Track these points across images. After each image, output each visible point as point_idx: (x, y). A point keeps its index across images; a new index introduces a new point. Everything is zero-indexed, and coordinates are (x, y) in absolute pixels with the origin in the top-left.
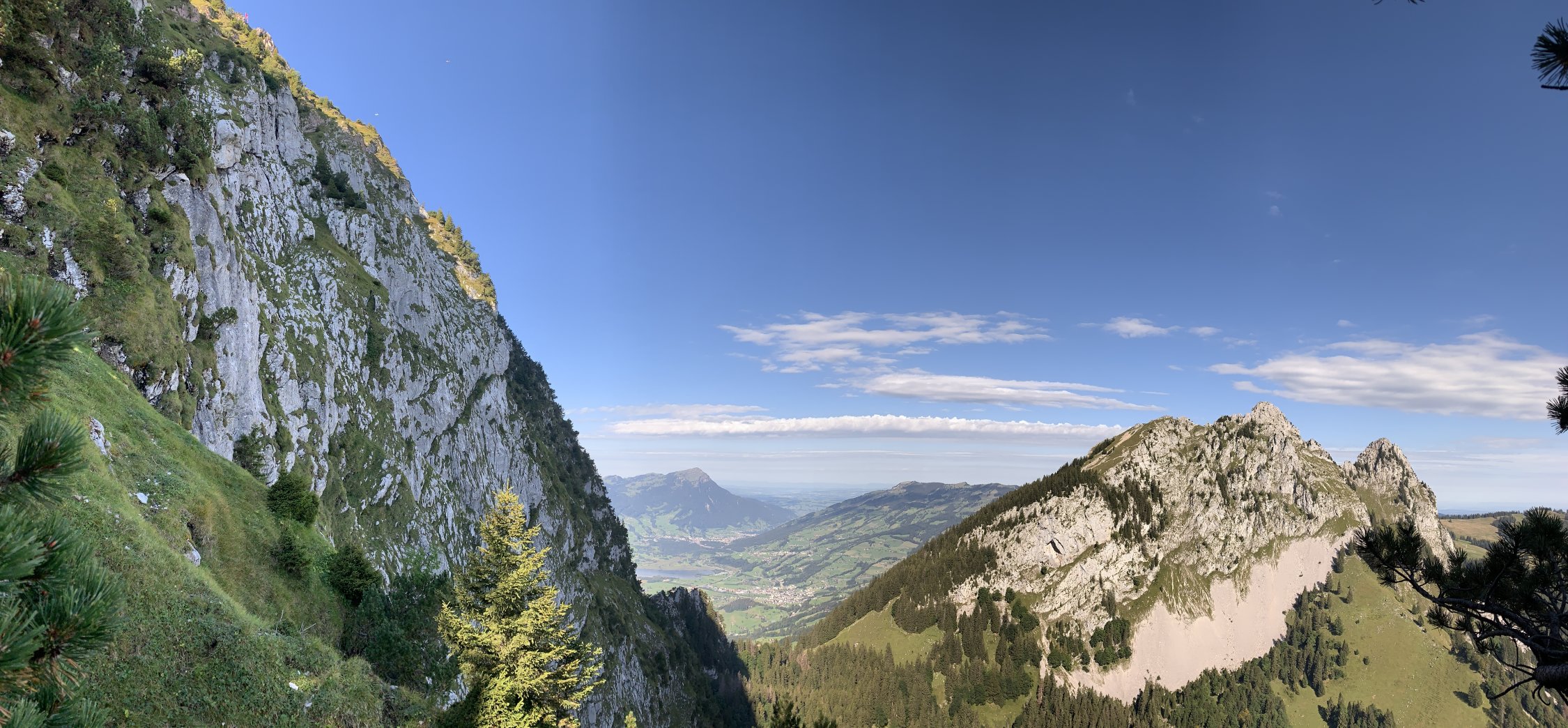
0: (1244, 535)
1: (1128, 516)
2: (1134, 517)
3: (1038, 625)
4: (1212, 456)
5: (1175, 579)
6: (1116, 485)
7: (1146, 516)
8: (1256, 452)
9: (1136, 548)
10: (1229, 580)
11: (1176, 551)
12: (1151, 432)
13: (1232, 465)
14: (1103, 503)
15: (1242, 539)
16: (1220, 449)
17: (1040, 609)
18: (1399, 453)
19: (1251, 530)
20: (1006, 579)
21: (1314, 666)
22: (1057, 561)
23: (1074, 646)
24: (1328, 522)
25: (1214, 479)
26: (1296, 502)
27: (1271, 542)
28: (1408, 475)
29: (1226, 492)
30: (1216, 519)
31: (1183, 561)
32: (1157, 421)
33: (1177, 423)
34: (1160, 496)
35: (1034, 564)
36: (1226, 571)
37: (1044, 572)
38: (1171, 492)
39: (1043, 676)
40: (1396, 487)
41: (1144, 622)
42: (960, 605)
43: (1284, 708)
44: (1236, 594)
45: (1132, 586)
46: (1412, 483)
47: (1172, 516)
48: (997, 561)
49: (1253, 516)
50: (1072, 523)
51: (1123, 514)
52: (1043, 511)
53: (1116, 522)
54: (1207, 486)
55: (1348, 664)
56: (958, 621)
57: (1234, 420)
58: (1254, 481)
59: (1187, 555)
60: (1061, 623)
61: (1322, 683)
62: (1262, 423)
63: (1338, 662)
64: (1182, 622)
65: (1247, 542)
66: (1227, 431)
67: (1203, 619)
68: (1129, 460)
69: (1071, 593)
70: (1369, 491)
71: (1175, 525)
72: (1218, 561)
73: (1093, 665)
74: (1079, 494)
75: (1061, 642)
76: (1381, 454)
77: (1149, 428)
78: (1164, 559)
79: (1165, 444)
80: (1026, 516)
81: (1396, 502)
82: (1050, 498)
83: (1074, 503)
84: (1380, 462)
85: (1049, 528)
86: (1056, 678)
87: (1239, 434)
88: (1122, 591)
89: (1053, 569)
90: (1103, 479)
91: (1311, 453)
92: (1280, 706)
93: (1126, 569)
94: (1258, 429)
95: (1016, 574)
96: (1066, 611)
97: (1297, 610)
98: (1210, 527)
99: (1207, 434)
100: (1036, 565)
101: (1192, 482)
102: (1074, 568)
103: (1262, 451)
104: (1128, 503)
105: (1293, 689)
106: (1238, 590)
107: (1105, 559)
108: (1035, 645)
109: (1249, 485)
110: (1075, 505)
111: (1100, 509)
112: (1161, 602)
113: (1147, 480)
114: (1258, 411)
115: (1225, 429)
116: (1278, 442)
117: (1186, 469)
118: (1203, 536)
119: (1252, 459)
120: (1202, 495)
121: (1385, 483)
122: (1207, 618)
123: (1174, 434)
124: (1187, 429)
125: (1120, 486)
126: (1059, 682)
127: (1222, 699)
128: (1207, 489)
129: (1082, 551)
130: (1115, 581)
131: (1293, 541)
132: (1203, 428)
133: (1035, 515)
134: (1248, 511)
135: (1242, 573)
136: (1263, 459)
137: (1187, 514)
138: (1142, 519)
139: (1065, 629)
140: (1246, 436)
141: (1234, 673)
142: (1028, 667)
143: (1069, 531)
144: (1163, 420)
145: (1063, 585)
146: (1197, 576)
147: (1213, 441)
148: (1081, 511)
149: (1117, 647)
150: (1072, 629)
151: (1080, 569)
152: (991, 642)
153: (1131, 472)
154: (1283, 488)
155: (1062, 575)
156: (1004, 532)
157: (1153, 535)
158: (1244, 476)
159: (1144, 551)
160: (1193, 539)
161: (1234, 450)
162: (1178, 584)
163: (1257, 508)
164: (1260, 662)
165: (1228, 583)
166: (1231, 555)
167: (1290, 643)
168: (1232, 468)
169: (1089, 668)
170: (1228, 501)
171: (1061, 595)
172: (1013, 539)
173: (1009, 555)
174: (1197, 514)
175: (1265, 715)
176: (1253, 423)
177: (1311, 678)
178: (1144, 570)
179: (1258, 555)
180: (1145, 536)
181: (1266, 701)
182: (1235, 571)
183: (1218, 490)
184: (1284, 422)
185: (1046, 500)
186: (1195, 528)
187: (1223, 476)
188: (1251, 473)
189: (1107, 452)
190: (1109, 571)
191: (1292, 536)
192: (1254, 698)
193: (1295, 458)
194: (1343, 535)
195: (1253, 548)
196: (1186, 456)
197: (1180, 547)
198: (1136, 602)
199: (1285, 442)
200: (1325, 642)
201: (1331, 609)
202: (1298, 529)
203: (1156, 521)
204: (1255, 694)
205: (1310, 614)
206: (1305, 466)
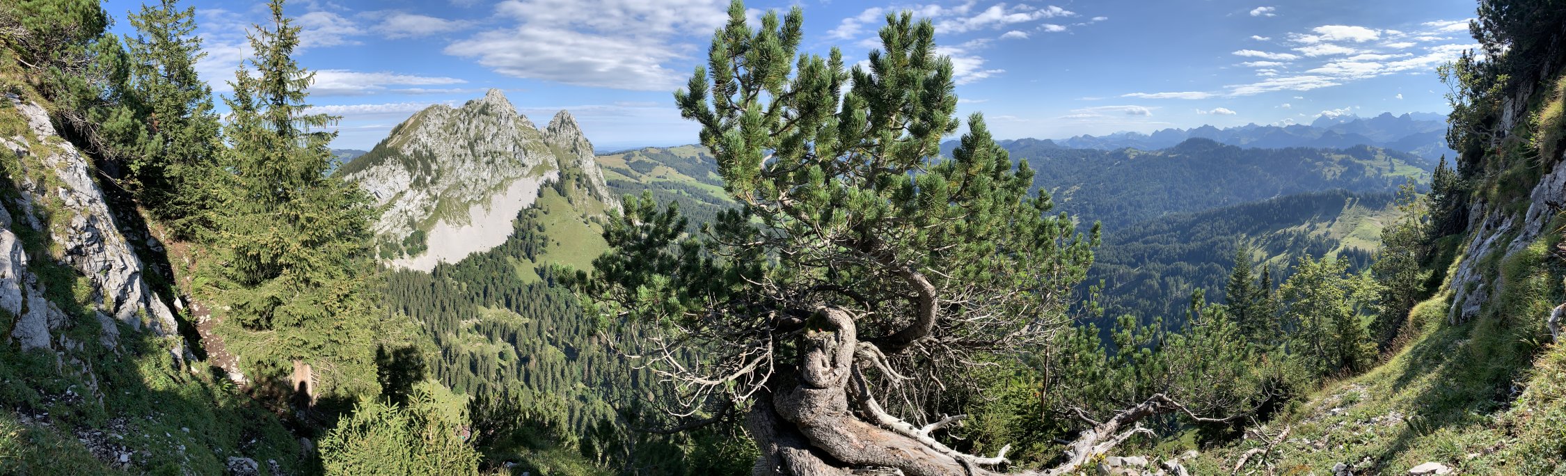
0: (486, 178)
1: (418, 173)
2: (421, 173)
3: (371, 238)
4: (464, 129)
5: (448, 206)
6: (409, 155)
7: (428, 170)
8: (491, 125)
9: (424, 191)
10: (479, 204)
11: (447, 190)
12: (426, 117)
13: (476, 134)
14: (402, 167)
15: (485, 180)
16: (469, 124)
18: (573, 120)
19: (490, 175)
22: (379, 203)
23: (394, 247)
24: (534, 167)
25: (466, 144)
26: (515, 156)
27: (502, 181)
28: (578, 134)
29: (474, 153)
30: (470, 170)
31: (452, 195)
32: (429, 109)
33: (441, 109)
34: (435, 158)
36: (477, 199)
38: (441, 155)
40: (571, 142)
41: (433, 231)
43: (515, 270)
44: (483, 212)
45: (424, 212)
46: (581, 139)
47: (444, 170)
49: (491, 166)
50: (386, 181)
51: (414, 172)
52: (368, 175)
53: (411, 177)
54: (462, 149)
57: (477, 104)
58: (490, 144)
59: (454, 192)
60: (385, 236)
61: (535, 256)
62: (493, 105)
63: (543, 246)
64: (454, 229)
65: (488, 182)
66: (472, 112)
67: (467, 227)
68: (415, 138)
69: (389, 220)
70: (556, 145)
71: (445, 175)
72: (472, 194)
73: (406, 255)
74: (389, 163)
75: (386, 245)
76: (563, 121)
77: (424, 114)
78: (440, 195)
79: (435, 124)
80: (359, 179)
81: (572, 151)
82: (372, 167)
84: (563, 126)
85: (372, 185)
86: (386, 263)
87: (480, 113)
88: (418, 215)
90: (401, 152)
91: (522, 122)
92: (513, 269)
93: (419, 203)
94: (491, 108)
96: (387, 229)
97: (519, 219)
98: (466, 175)
99: (459, 115)
101: (453, 148)
102: (390, 206)
103: (493, 124)
104: (417, 165)
105: (519, 260)
106: (485, 209)
107: (407, 199)
109: (488, 146)
110: (387, 170)
111: (402, 171)
112: (441, 219)
113: (426, 149)
114: (490, 96)
115: (471, 110)
116: (503, 117)
117: (449, 140)
118: (462, 180)
119: (488, 129)
120: (460, 156)
121: (565, 140)
122: (469, 226)
123: (440, 117)
124: (447, 112)
125: (411, 155)
126: (387, 266)
127: (482, 267)
128: (462, 152)
129: (393, 196)
130: (414, 210)
131: (514, 180)
132: (457, 110)
133: (364, 178)
135: (486, 200)
136: (495, 130)
137: (452, 168)
138: (426, 174)
139: (388, 239)
140: (483, 113)
141: (487, 254)
143: (385, 186)
144: (432, 108)
145: (384, 216)
146: (461, 203)
147: (464, 119)
148: (391, 173)
149: (419, 245)
150: (392, 238)
151: (393, 206)
154: (507, 148)
155: (383, 210)
157: (433, 182)
158: (484, 141)
159: (428, 192)
160: (457, 182)
161: (478, 124)
162: (450, 208)
163: (493, 162)
164: (499, 248)
165: (479, 206)
166: (479, 190)
167: (514, 235)
168: (477, 136)
169: (403, 256)
170: (476, 158)
171: (384, 221)
174: (458, 167)
175: (505, 273)
176: (488, 104)
177: (529, 255)
178: (430, 202)
179: (495, 189)
180: (429, 183)
181: (506, 267)
182: (482, 199)
183: (469, 152)
184: (506, 104)
185: (368, 168)
186: (458, 176)
187: (471, 142)
188: (489, 139)
189: (401, 133)
190: (410, 205)
191: (514, 178)
192: (499, 266)
193: (514, 128)
194: (543, 175)
195: (491, 186)
196: (448, 131)
197: (449, 188)
198: (427, 221)
199: (507, 118)
200: (535, 236)
201: (538, 218)
202: (517, 173)
203: (434, 174)
204: (499, 264)
205: (526, 221)
206: (519, 133)
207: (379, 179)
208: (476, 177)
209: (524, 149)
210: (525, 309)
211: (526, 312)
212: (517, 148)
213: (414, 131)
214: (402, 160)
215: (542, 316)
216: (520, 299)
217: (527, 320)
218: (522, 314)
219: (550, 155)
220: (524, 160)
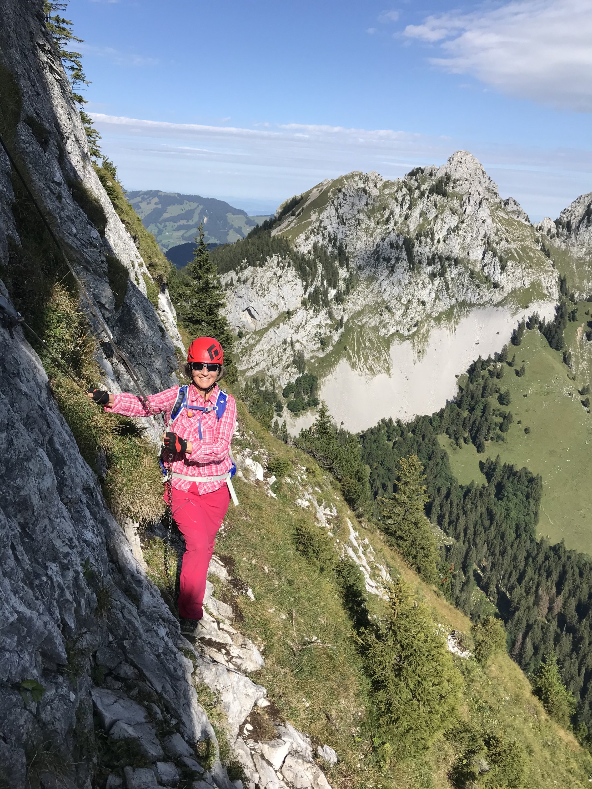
0: (426, 300)
1: (317, 283)
2: (322, 284)
4: (400, 216)
5: (358, 339)
6: (306, 252)
7: (333, 281)
8: (448, 213)
9: (323, 312)
10: (408, 342)
11: (360, 313)
12: (340, 191)
13: (421, 226)
14: (294, 272)
15: (423, 303)
16: (410, 208)
19: (433, 295)
21: (479, 430)
22: (252, 326)
23: (269, 397)
24: (514, 292)
25: (401, 242)
26: (483, 269)
27: (452, 307)
29: (412, 257)
30: (400, 284)
31: (366, 323)
32: (347, 178)
33: (366, 180)
34: (347, 260)
35: (231, 329)
36: (406, 333)
37: (240, 336)
38: (357, 256)
41: (329, 377)
43: (447, 459)
44: (413, 355)
45: (319, 345)
47: (358, 280)
49: (437, 281)
50: (266, 292)
51: (312, 282)
52: (239, 280)
53: (306, 289)
54: (393, 250)
55: (510, 431)
57: (427, 173)
58: (442, 245)
59: (370, 318)
60: (257, 379)
61: (484, 443)
62: (457, 178)
63: (501, 429)
64: (363, 378)
65: (428, 306)
66: (418, 188)
68: (318, 224)
69: (266, 354)
71: (360, 289)
72: (399, 323)
73: (286, 412)
74: (272, 264)
75: (259, 394)
77: (337, 186)
78: (348, 321)
79: (353, 204)
80: (223, 283)
82: (245, 268)
83: (268, 273)
85: (245, 297)
87: (431, 192)
88: (310, 351)
89: (249, 333)
90: (293, 246)
91: (507, 213)
93: (314, 331)
94: (452, 185)
96: (261, 368)
97: (470, 375)
98: (393, 292)
99: (397, 191)
100: (233, 330)
102: (268, 333)
103: (454, 212)
104: (317, 270)
105: (457, 444)
106: (416, 351)
107: (295, 324)
109: (437, 248)
110: (269, 275)
111: (291, 278)
112: (345, 360)
113: (335, 244)
114: (454, 163)
115: (416, 185)
116: (472, 202)
117: (373, 232)
118: (386, 299)
119: (442, 220)
120: (388, 260)
123: (363, 194)
124: (376, 186)
125: (309, 252)
128: (393, 254)
129: (275, 317)
130: (304, 342)
131: (474, 309)
132: (393, 184)
133: (231, 284)
134: (433, 275)
135: (421, 336)
136: (453, 221)
137: (372, 278)
138: (329, 285)
139: (261, 384)
140: (438, 193)
141: (409, 425)
143: (263, 300)
144: (353, 177)
145: (258, 347)
146: (378, 337)
147: (403, 200)
148: (275, 281)
149: (306, 398)
150: (267, 384)
151: (273, 333)
153: (319, 238)
154: (471, 254)
155: (258, 338)
157: (339, 299)
158: (432, 240)
159: (330, 315)
160: (377, 302)
161: (425, 209)
162: (360, 344)
163: (442, 274)
164: (430, 420)
166: (412, 319)
167: (459, 406)
168: (421, 230)
169: (282, 414)
170: (414, 266)
171: (257, 356)
174: (381, 279)
176: (448, 178)
178: (330, 331)
179: (438, 319)
180: (331, 300)
181: (433, 451)
182: (415, 333)
183: (404, 255)
184: (481, 177)
185: (242, 269)
186: (379, 292)
187: (410, 239)
188: (439, 236)
189: (296, 214)
190: (299, 334)
191: (474, 304)
192: (423, 448)
193: (489, 221)
194: (527, 307)
195: (434, 313)
196: (374, 218)
197: (363, 310)
198: (322, 360)
199: (480, 203)
200: (492, 410)
201: (502, 379)
202: (481, 298)
203: (342, 285)
204: (424, 444)
205: (481, 381)
206: (498, 230)
207: (255, 289)
208: (410, 297)
209: (501, 260)
210: (450, 523)
211: (452, 528)
212: (489, 255)
213: (317, 214)
214: (294, 261)
215: (474, 541)
216: (447, 506)
217: (451, 541)
218: (445, 531)
219: (546, 272)
220: (499, 277)
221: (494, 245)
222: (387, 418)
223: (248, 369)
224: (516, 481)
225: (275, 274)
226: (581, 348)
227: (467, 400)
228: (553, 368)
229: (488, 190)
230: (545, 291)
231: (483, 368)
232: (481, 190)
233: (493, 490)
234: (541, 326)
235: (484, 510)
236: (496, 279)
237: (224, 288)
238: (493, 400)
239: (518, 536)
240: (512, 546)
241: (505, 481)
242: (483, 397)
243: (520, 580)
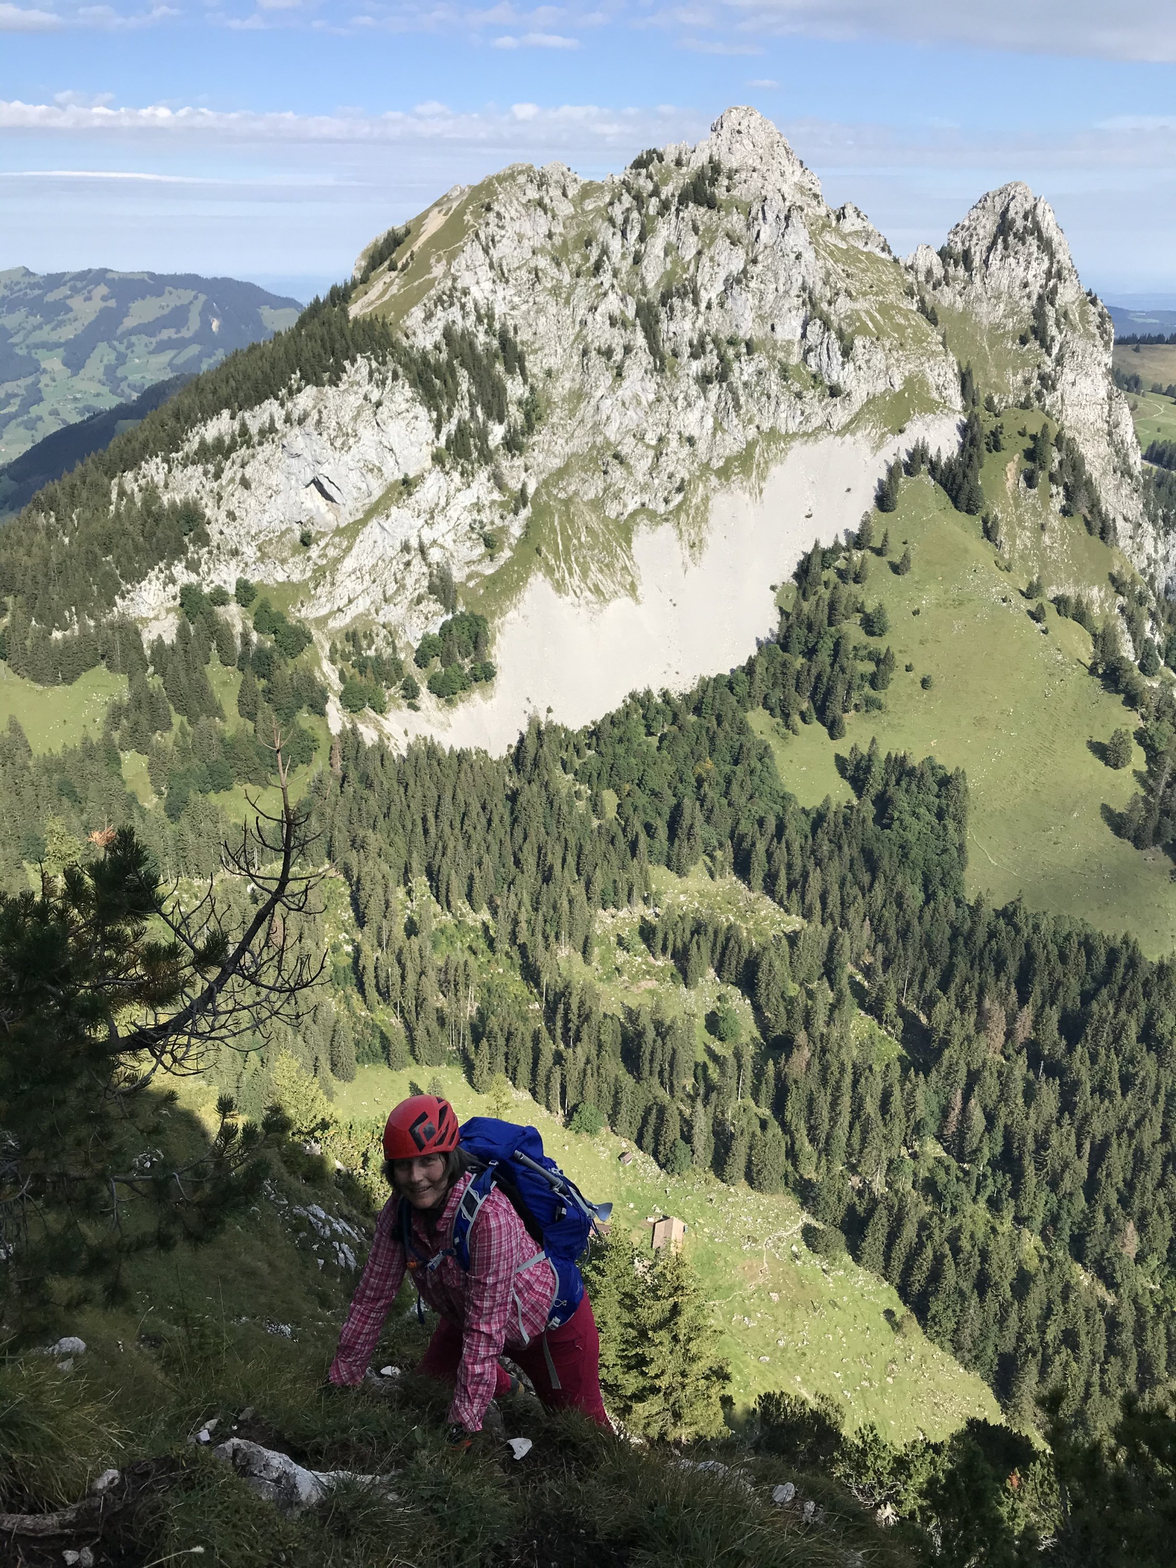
0: (696, 433)
1: (461, 412)
2: (473, 414)
3: (310, 641)
4: (624, 256)
5: (563, 530)
6: (429, 347)
7: (496, 406)
8: (722, 243)
9: (483, 475)
10: (667, 525)
11: (562, 473)
12: (489, 209)
13: (669, 276)
14: (408, 392)
15: (691, 441)
16: (642, 238)
17: (309, 612)
18: (1048, 222)
19: (709, 422)
20: (233, 563)
21: (829, 690)
22: (330, 517)
23: (386, 670)
25: (631, 313)
26: (805, 360)
27: (751, 445)
28: (1059, 276)
29: (657, 343)
30: (639, 403)
31: (576, 493)
32: (500, 179)
33: (542, 182)
34: (521, 358)
35: (284, 528)
36: (662, 508)
37: (306, 541)
38: (540, 349)
39: (335, 729)
40: (1027, 306)
41: (512, 615)
42: (145, 621)
43: (771, 757)
44: (680, 552)
45: (481, 549)
46: (1067, 295)
47: (549, 402)
48: (208, 529)
49: (714, 390)
50: (352, 440)
51: (449, 410)
52: (288, 420)
53: (438, 428)
54: (615, 331)
55: (890, 687)
56: (148, 652)
57: (670, 158)
58: (716, 312)
59: (584, 481)
60: (355, 634)
61: (841, 718)
62: (735, 165)
63: (874, 686)
64: (582, 610)
65: (701, 446)
66: (655, 193)
67: (623, 603)
68: (450, 283)
69: (367, 577)
70: (965, 316)
71: (555, 420)
72: (644, 488)
73: (426, 698)
74: (358, 377)
75: (362, 666)
76: (1004, 227)
77: (483, 199)
78: (537, 491)
79: (520, 237)
80: (254, 429)
81: (1024, 341)
82: (299, 390)
83: (352, 398)
84: (1000, 246)
85: (307, 454)
86: (361, 728)
87: (683, 199)
88: (464, 562)
89: (324, 534)
90: (400, 335)
91: (844, 238)
92: (765, 754)
93: (466, 519)
94: (726, 182)
95: (250, 551)
96: (361, 609)
97: (800, 583)
98: (626, 421)
99: (611, 204)
100: (289, 530)
101: (584, 323)
102: (367, 530)
103: (734, 241)
104: (457, 384)
105: (787, 726)
106: (685, 544)
107: (425, 506)
108: (311, 681)
109: (707, 321)
110: (355, 400)
111: (404, 406)
112: (540, 575)
113: (490, 326)
114: (726, 133)
115: (650, 187)
116: (770, 216)
117: (569, 295)
118: (612, 439)
119: (712, 259)
120: (608, 353)
121: (1004, 297)
122: (629, 600)
123: (540, 212)
124: (565, 194)
125: (437, 347)
126: (369, 736)
127: (665, 743)
128: (616, 339)
129: (377, 494)
130: (449, 544)
131: (796, 444)
132: (601, 187)
133: (272, 429)
135: (692, 512)
136: (735, 261)
137: (578, 396)
138: (489, 414)
139: (364, 643)
140: (699, 203)
141: (686, 698)
142: (304, 718)
143: (347, 458)
144: (512, 177)
145: (349, 564)
146: (605, 520)
147: (626, 221)
148: (367, 413)
149: (467, 665)
150: (379, 642)
151: (378, 530)
152: (225, 684)
153: (455, 312)
154: (778, 328)
155: (345, 544)
156: (211, 468)
157: (513, 445)
158: (696, 303)
159: (498, 480)
160: (594, 446)
161: (673, 239)
162: (569, 539)
163: (723, 376)
164: (729, 683)
165: (667, 531)
166: (671, 476)
167: (784, 647)
168: (669, 284)
169: (417, 702)
170: (662, 364)
171: (348, 582)
172: (232, 480)
173: (231, 515)
174: (598, 394)
175: (739, 769)
176: (716, 167)
177: (821, 709)
178: (502, 517)
179: (724, 473)
180: (497, 448)
181: (741, 746)
182: (679, 507)
183: (640, 340)
184: (785, 162)
185: (291, 393)
186: (596, 425)
187: (649, 305)
188: (710, 294)
189: (400, 265)
190: (435, 527)
191: (795, 434)
192: (720, 741)
193: (809, 255)
194: (901, 431)
195: (714, 460)
196: (568, 263)
197: (567, 465)
198: (493, 580)
199: (787, 218)
200: (851, 648)
201: (866, 584)
202: (807, 420)
203: (515, 415)
204: (722, 735)
205: (826, 594)
206: (828, 274)
207: (325, 434)
208: (661, 430)
209: (841, 336)
210: (791, 886)
211: (795, 896)
212: (815, 328)
213: (444, 262)
214: (405, 367)
215: (842, 917)
216: (781, 855)
217: (795, 922)
218: (781, 903)
219: (934, 354)
220: (839, 374)
221: (824, 306)
222: (641, 690)
223: (332, 614)
224: (914, 787)
225: (366, 398)
226: (1017, 506)
227: (799, 633)
228: (966, 551)
229: (801, 189)
230: (935, 395)
231: (825, 566)
232: (785, 189)
233: (869, 810)
234: (934, 468)
235: (856, 853)
236: (834, 377)
237: (256, 439)
238: (852, 629)
239: (930, 897)
240: (920, 918)
241: (891, 789)
242: (831, 624)
243: (944, 985)
